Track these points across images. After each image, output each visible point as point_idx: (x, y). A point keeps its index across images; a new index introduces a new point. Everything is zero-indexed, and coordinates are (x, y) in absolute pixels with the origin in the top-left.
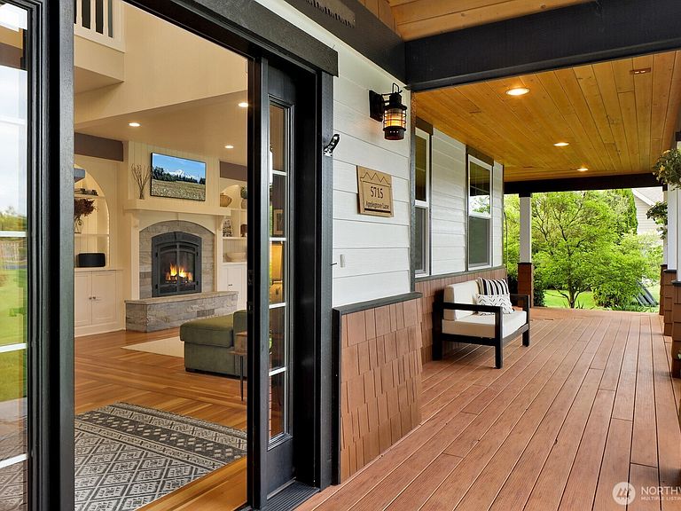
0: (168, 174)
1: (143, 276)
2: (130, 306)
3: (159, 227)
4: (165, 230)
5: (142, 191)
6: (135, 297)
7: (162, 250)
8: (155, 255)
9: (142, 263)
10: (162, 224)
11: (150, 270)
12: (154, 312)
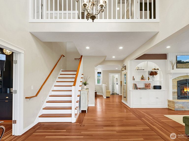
0: (183, 61)
1: (174, 93)
2: (169, 101)
3: (180, 78)
4: (182, 79)
5: (173, 67)
6: (171, 99)
7: (181, 85)
8: (178, 86)
9: (173, 89)
10: (181, 77)
11: (176, 91)
12: (177, 105)
